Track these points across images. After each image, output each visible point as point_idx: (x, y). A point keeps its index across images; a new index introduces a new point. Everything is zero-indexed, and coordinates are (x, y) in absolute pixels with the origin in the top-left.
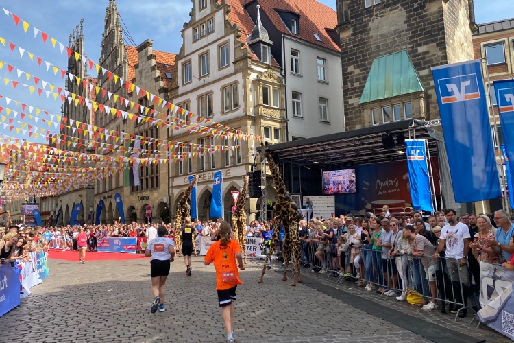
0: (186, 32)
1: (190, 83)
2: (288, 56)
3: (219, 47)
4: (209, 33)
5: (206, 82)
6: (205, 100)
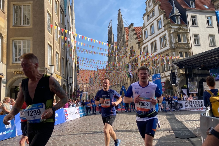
0: (145, 17)
1: (147, 38)
2: (189, 19)
3: (157, 21)
4: (153, 16)
5: (153, 37)
6: (154, 44)
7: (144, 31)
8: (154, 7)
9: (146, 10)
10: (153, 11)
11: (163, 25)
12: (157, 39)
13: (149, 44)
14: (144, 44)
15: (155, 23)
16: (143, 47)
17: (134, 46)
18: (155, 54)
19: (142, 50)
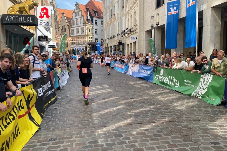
0: (73, 14)
1: (74, 25)
2: (94, 21)
4: (78, 16)
5: (78, 26)
6: (78, 30)
7: (73, 21)
8: (79, 12)
9: (75, 10)
10: (78, 13)
11: (83, 23)
12: (80, 28)
13: (75, 29)
14: (71, 28)
15: (79, 20)
16: (71, 29)
17: (65, 26)
18: (78, 35)
19: (71, 30)
